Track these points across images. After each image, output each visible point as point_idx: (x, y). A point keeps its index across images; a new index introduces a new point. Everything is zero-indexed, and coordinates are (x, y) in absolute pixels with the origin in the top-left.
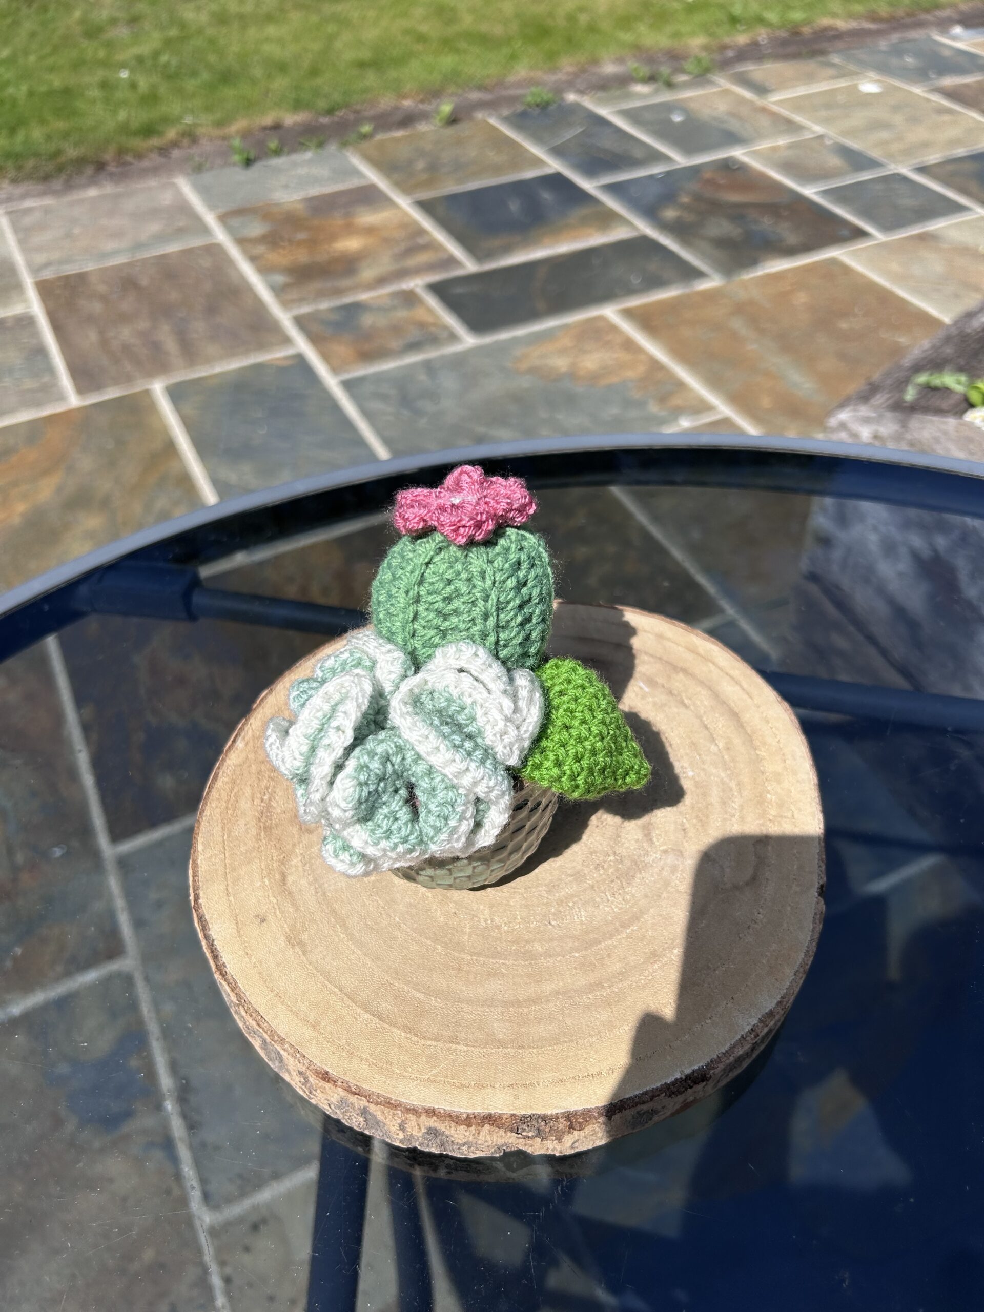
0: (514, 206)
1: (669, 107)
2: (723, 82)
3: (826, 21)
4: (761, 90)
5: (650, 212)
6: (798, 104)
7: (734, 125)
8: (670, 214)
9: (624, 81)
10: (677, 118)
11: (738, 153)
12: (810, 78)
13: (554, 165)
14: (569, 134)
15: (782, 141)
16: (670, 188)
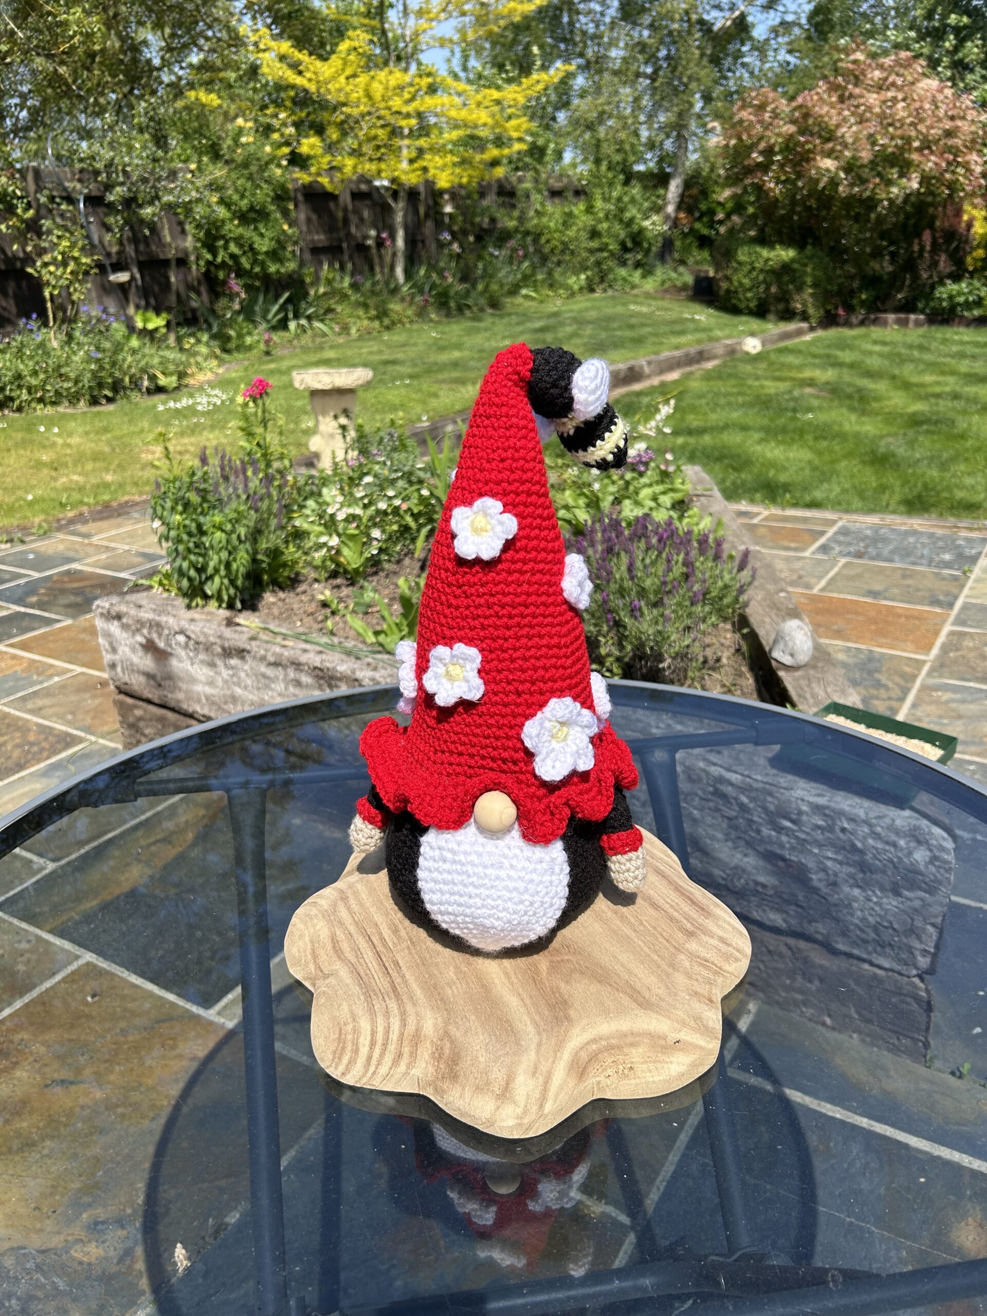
1: (26, 552)
2: (61, 536)
3: (126, 498)
4: (88, 536)
5: (20, 601)
6: (111, 539)
7: (71, 554)
8: (34, 599)
10: (31, 556)
11: (75, 566)
12: (119, 526)
15: (104, 556)
16: (31, 588)
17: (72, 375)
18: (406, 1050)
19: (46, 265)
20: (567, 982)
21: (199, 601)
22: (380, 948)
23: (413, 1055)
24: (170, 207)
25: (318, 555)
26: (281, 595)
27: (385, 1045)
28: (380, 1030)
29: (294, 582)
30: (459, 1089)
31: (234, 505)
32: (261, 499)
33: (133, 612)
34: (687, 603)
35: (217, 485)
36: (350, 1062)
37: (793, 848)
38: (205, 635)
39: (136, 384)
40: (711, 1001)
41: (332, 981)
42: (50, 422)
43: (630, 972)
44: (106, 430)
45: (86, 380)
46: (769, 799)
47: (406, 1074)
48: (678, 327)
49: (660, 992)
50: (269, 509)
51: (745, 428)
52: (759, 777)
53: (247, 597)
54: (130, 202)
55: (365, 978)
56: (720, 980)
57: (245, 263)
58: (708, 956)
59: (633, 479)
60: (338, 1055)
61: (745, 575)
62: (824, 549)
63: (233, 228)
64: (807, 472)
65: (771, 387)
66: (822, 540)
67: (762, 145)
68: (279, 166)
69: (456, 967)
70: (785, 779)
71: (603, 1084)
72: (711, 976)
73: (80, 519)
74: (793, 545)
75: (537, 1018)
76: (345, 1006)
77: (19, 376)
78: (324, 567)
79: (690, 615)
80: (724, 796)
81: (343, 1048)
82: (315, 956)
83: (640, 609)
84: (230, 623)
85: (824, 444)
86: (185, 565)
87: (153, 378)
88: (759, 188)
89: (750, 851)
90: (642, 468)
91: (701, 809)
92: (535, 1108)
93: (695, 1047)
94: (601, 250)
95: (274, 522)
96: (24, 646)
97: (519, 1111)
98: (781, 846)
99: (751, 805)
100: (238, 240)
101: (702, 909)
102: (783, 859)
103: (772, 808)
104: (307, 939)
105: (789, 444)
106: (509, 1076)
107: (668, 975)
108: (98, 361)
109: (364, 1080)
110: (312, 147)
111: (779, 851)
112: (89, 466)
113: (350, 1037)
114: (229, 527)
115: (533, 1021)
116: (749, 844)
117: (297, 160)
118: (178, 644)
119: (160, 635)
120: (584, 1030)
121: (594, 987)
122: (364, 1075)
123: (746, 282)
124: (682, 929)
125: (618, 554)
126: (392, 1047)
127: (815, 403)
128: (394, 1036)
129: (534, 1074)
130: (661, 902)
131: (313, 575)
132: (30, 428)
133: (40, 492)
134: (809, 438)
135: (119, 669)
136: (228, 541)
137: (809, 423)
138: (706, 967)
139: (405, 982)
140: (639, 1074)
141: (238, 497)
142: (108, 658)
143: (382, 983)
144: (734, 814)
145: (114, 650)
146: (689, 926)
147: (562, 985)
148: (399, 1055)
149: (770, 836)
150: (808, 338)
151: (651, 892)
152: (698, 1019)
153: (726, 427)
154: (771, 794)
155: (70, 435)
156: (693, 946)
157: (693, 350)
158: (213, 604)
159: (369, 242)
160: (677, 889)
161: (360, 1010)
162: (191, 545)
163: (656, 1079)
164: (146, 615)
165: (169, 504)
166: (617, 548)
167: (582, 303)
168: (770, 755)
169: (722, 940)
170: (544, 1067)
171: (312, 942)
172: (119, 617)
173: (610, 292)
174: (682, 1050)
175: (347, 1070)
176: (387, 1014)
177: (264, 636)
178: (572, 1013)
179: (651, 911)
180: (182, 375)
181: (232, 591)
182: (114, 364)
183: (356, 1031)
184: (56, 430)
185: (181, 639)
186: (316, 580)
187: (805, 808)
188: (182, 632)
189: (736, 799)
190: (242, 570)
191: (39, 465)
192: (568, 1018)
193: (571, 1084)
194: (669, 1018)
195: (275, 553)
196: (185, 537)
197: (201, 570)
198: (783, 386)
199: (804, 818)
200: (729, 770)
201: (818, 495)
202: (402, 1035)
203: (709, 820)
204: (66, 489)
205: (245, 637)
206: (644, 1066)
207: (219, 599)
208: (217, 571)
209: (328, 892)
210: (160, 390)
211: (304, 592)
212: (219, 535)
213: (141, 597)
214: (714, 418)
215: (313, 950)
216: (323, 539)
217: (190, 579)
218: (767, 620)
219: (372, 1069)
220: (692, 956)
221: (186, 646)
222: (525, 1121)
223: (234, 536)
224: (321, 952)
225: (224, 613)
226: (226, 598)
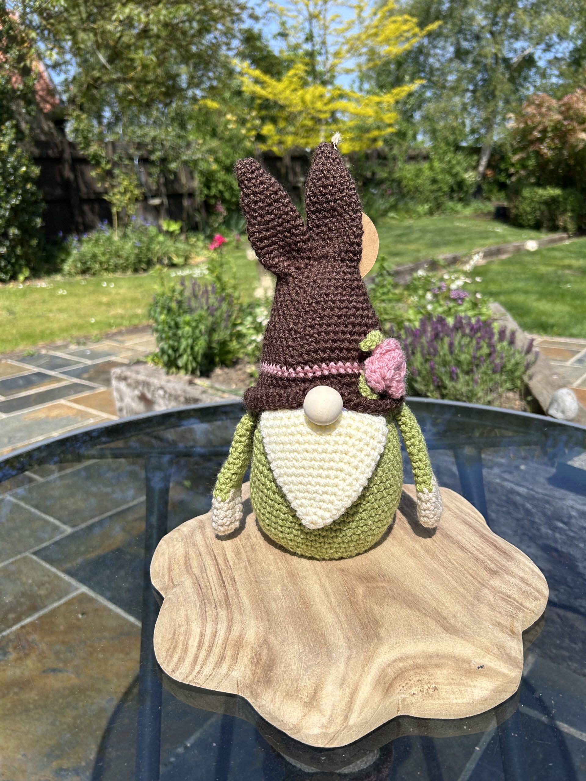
0: (21, 382)
1: (85, 350)
2: (106, 342)
4: (122, 342)
5: (78, 376)
6: (135, 345)
7: (110, 352)
8: (86, 376)
9: (66, 346)
10: (89, 353)
11: (113, 358)
13: (36, 370)
14: (42, 362)
15: (130, 354)
16: (86, 369)
17: (125, 256)
18: (229, 653)
19: (114, 194)
20: (380, 605)
21: (174, 370)
22: (222, 566)
23: (235, 658)
24: (186, 163)
25: (250, 348)
26: (226, 370)
27: (211, 647)
28: (208, 633)
29: (234, 363)
30: (271, 694)
31: (199, 312)
32: (217, 310)
33: (134, 376)
34: (490, 372)
35: (189, 299)
36: (179, 661)
37: (565, 543)
38: (175, 390)
39: (160, 261)
40: (513, 632)
41: (178, 589)
42: (109, 281)
43: (437, 600)
44: (140, 286)
45: (132, 258)
46: (547, 506)
47: (226, 675)
48: (485, 235)
49: (465, 620)
50: (221, 316)
51: (526, 292)
52: (540, 490)
53: (204, 369)
54: (164, 160)
55: (204, 590)
56: (521, 615)
57: (227, 195)
58: (510, 593)
59: (454, 307)
60: (171, 652)
61: (530, 357)
62: (580, 361)
63: (222, 175)
64: (567, 319)
65: (543, 269)
66: (578, 356)
67: (540, 127)
68: (250, 141)
69: (284, 585)
70: (559, 493)
71: (408, 701)
72: (512, 610)
73: (120, 333)
74: (558, 358)
75: (350, 634)
76: (182, 612)
77: (94, 257)
78: (254, 355)
79: (491, 380)
80: (515, 504)
81: (175, 648)
82: (170, 570)
83: (457, 374)
84: (191, 383)
85: (578, 302)
86: (166, 347)
87: (170, 259)
88: (538, 153)
89: (531, 544)
90: (460, 302)
91: (497, 512)
92: (339, 720)
93: (498, 673)
94: (437, 191)
95: (223, 325)
96: (76, 401)
97: (324, 720)
98: (556, 541)
99: (534, 510)
100: (224, 182)
101: (505, 553)
102: (556, 550)
103: (549, 513)
104: (167, 556)
105: (555, 301)
106: (317, 685)
107: (473, 606)
108: (140, 248)
109: (191, 678)
110: (270, 131)
111: (553, 545)
112: (129, 305)
113: (181, 638)
114: (194, 324)
115: (345, 635)
116: (532, 539)
117: (260, 138)
118: (159, 396)
119: (149, 390)
120: (392, 648)
121: (405, 612)
122: (190, 673)
123: (528, 209)
124: (486, 568)
125: (442, 339)
126: (217, 650)
127: (572, 278)
128: (220, 640)
129: (341, 685)
130: (468, 546)
131: (247, 359)
132: (98, 284)
133: (99, 318)
134: (568, 299)
135: (124, 412)
136: (193, 332)
137: (568, 290)
138: (507, 602)
139: (237, 594)
140: (443, 694)
141: (202, 308)
142: (118, 404)
143: (217, 594)
144: (519, 516)
145: (121, 399)
146: (493, 566)
147: (375, 607)
148: (222, 658)
149: (547, 534)
150: (567, 242)
151: (460, 538)
152: (501, 647)
153: (515, 291)
154: (548, 502)
155: (120, 287)
156: (496, 582)
157: (494, 248)
158: (182, 372)
159: (300, 185)
160: (483, 536)
161: (195, 615)
162: (170, 334)
163: (460, 701)
164: (141, 378)
165: (158, 310)
166: (441, 335)
167: (426, 222)
168: (548, 476)
169: (522, 579)
170: (352, 679)
171: (170, 559)
172: (125, 379)
173: (443, 216)
174: (485, 675)
175: (177, 667)
176: (216, 620)
177: (210, 391)
178: (382, 632)
179: (459, 552)
180: (187, 258)
181: (194, 364)
182: (149, 249)
183: (188, 633)
184: (112, 285)
185: (161, 392)
186: (249, 363)
187: (574, 513)
188: (162, 388)
189: (523, 505)
190: (201, 351)
191: (100, 304)
192: (378, 637)
193: (377, 699)
194: (473, 644)
195: (223, 344)
196: (166, 329)
197: (175, 350)
198: (550, 269)
199: (573, 521)
200: (518, 484)
201: (575, 331)
202: (227, 639)
203: (502, 520)
204: (115, 317)
205: (199, 392)
206: (449, 688)
207: (186, 370)
208: (185, 351)
209: (192, 523)
210: (173, 265)
211: (240, 369)
212: (187, 329)
213: (141, 368)
214: (506, 286)
215: (170, 565)
216: (254, 337)
217: (169, 356)
218: (545, 392)
219: (197, 668)
220: (495, 591)
221: (164, 397)
222: (331, 730)
223: (197, 331)
224: (175, 567)
225: (188, 377)
226: (190, 368)
